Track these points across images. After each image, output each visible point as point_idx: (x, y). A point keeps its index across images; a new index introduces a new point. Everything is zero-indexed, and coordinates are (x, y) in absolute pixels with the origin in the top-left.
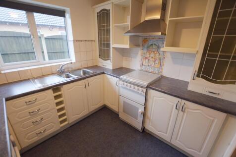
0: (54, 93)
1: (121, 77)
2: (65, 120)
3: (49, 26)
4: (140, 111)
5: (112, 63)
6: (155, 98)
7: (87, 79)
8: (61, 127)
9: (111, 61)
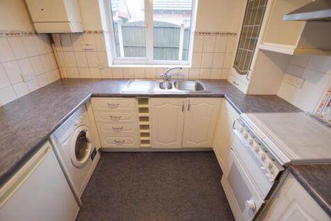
0: (139, 103)
1: (244, 115)
2: (148, 142)
3: (184, 11)
4: (250, 202)
5: (248, 82)
6: (296, 206)
7: (188, 99)
8: (141, 148)
9: (249, 77)
